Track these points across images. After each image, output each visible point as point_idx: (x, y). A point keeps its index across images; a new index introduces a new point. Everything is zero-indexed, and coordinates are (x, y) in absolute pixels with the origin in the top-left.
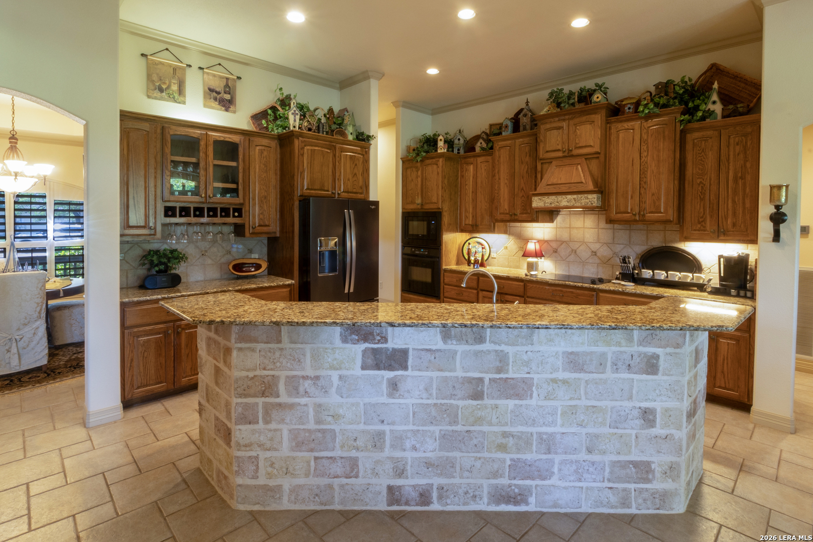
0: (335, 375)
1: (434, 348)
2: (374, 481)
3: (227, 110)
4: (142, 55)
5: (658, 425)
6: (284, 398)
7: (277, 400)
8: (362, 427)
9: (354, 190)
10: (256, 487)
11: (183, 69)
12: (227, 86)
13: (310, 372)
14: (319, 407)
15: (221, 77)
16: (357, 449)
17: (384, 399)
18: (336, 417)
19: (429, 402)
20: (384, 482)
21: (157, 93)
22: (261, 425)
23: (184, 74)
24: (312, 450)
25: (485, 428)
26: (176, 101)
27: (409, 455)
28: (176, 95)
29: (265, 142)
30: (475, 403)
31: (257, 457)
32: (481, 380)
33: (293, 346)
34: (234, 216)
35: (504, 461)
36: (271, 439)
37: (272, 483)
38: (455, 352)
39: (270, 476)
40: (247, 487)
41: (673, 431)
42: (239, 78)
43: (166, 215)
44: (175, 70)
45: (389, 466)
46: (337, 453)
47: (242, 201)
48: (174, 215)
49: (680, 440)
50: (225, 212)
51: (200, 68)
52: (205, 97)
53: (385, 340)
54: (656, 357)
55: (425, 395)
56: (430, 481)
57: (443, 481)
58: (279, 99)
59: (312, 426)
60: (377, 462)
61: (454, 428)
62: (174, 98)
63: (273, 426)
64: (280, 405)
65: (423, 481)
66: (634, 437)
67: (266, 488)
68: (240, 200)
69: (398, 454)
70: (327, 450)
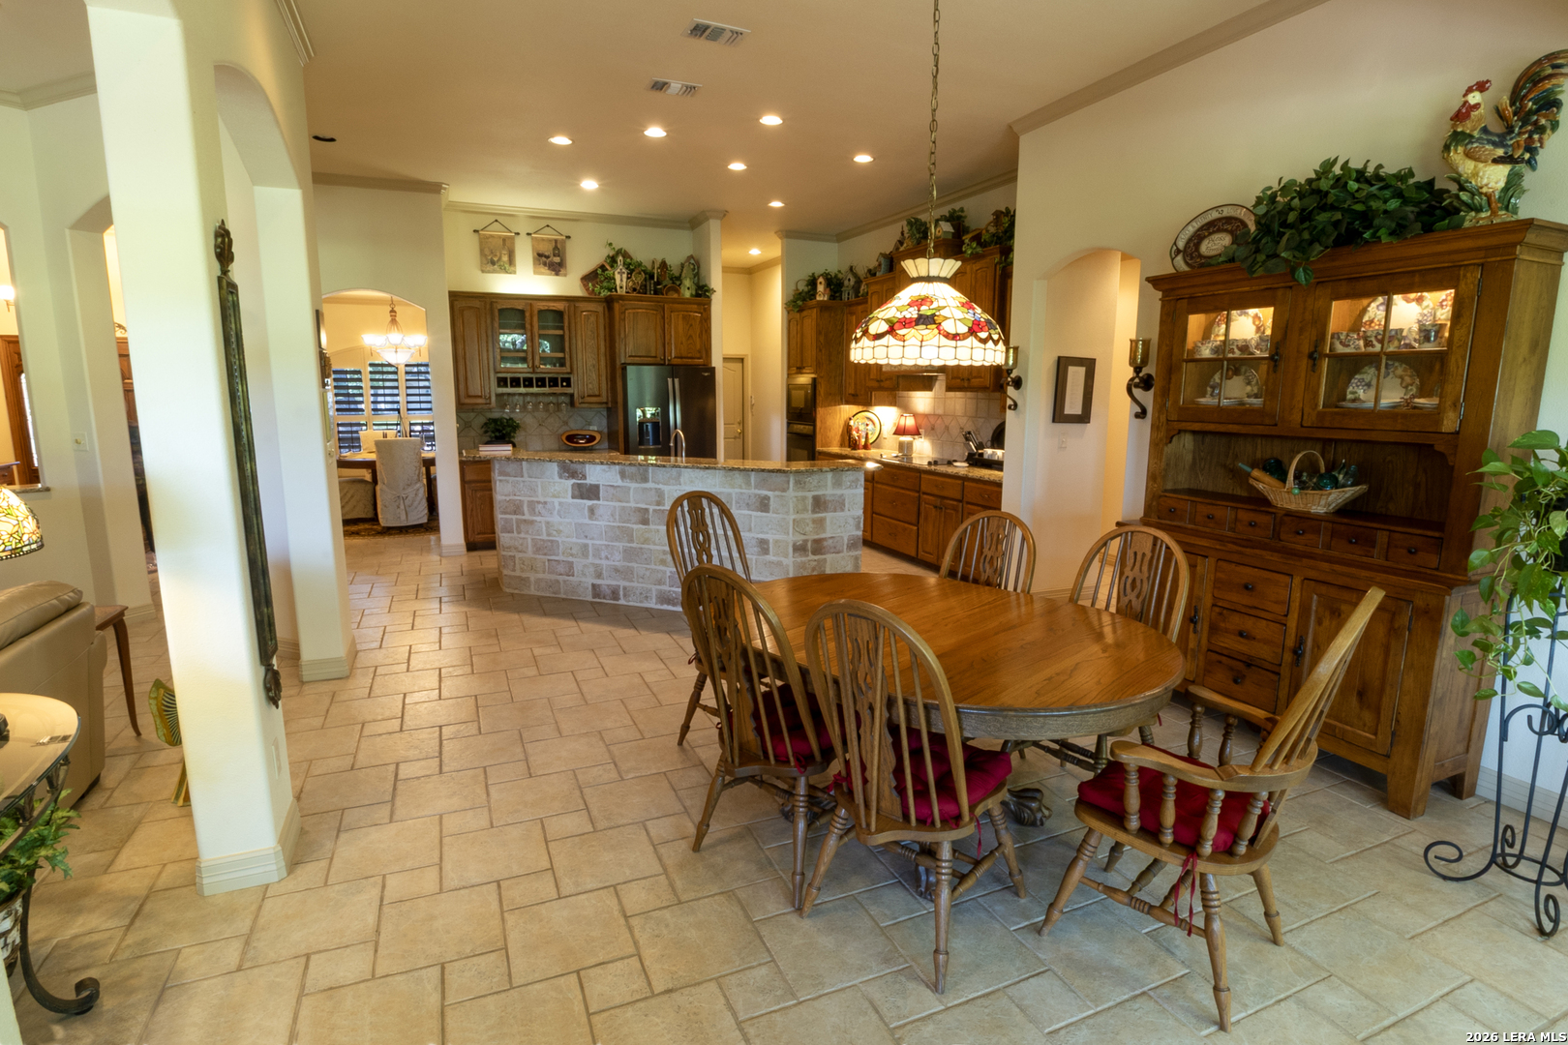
0: (556, 501)
1: (615, 484)
2: (583, 579)
3: (557, 274)
4: (475, 231)
5: (771, 553)
6: (527, 517)
7: (524, 517)
8: (574, 540)
9: (690, 355)
10: (515, 577)
11: (512, 238)
12: (556, 248)
13: (542, 499)
14: (548, 523)
15: (550, 240)
16: (572, 555)
17: (587, 521)
18: (559, 532)
19: (615, 524)
20: (590, 580)
21: (490, 267)
22: (515, 534)
23: (513, 244)
24: (545, 554)
25: (652, 547)
26: (507, 272)
27: (604, 562)
28: (507, 266)
29: (592, 306)
30: (644, 527)
31: (514, 557)
32: (647, 510)
33: (530, 479)
34: (562, 386)
35: (665, 573)
36: (522, 545)
37: (524, 575)
38: (629, 488)
39: (522, 570)
40: (510, 576)
41: (782, 559)
42: (568, 237)
43: (499, 386)
44: (504, 240)
45: (592, 569)
46: (560, 558)
47: (569, 370)
48: (506, 386)
49: (787, 566)
50: (554, 382)
51: (528, 234)
52: (534, 264)
53: (584, 477)
54: (768, 498)
55: (611, 519)
56: (618, 583)
57: (627, 584)
58: (608, 256)
59: (545, 537)
60: (585, 566)
61: (631, 545)
62: (505, 269)
63: (522, 535)
64: (525, 520)
65: (614, 583)
66: (754, 561)
67: (521, 579)
68: (567, 369)
69: (597, 561)
70: (554, 555)
